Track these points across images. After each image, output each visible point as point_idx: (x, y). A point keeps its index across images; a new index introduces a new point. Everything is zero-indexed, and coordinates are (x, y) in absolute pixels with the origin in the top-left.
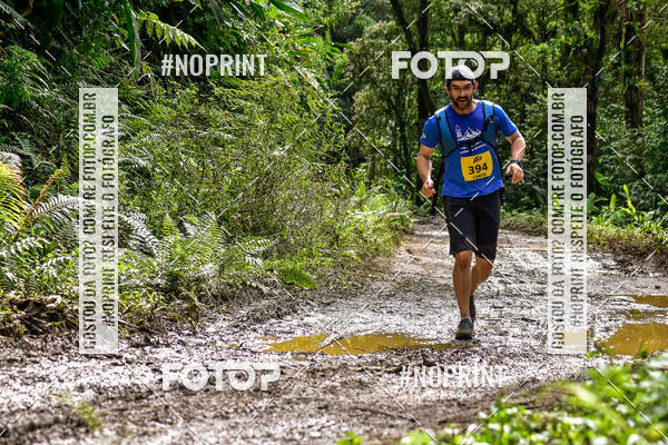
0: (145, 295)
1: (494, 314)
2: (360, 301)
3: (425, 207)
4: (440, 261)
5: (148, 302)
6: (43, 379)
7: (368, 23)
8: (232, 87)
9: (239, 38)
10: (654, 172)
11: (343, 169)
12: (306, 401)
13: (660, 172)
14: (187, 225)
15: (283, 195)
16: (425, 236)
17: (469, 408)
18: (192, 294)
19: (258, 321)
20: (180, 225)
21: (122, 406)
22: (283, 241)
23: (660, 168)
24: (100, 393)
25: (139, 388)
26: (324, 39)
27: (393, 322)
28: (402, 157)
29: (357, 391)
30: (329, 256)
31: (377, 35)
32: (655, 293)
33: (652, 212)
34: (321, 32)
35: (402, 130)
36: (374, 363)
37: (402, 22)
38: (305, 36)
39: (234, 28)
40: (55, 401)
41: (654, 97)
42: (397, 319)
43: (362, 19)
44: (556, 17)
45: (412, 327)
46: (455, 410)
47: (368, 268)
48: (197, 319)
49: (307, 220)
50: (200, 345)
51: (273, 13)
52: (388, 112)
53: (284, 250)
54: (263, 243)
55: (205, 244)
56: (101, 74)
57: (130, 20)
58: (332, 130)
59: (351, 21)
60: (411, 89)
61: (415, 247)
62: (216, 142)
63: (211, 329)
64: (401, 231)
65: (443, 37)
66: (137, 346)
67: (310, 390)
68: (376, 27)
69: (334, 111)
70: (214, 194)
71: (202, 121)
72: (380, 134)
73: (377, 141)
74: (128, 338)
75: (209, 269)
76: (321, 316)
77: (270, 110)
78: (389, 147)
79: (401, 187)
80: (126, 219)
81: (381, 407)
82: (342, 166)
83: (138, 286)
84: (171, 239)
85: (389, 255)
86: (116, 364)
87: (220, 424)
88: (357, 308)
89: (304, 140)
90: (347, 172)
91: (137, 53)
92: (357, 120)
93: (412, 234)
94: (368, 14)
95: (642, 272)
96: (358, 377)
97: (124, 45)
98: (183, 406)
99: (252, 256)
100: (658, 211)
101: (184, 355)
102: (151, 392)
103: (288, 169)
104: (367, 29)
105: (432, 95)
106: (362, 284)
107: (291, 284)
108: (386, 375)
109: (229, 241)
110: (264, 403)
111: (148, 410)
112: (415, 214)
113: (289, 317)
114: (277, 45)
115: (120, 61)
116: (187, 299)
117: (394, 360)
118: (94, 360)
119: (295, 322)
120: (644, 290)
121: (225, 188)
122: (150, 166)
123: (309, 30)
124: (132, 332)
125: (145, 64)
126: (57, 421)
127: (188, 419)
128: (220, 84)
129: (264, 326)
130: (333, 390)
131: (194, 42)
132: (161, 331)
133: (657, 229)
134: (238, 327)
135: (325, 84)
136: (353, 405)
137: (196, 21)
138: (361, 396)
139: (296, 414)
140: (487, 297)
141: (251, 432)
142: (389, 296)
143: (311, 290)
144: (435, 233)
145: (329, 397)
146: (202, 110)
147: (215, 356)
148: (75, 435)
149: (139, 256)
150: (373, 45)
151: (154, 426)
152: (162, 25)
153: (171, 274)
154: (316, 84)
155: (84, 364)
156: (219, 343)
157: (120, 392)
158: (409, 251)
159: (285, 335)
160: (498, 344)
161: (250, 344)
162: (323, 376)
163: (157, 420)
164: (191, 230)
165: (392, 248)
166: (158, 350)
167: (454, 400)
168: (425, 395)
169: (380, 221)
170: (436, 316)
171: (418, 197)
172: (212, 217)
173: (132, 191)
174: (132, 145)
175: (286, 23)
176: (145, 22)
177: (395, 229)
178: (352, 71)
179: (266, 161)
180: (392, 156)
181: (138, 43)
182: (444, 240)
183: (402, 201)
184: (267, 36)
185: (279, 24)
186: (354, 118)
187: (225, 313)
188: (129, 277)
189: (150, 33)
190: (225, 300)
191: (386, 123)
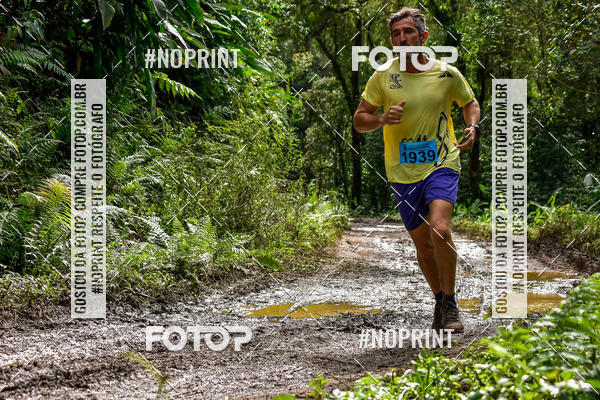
0: (161, 276)
1: (412, 287)
2: (315, 279)
3: (358, 210)
4: (371, 249)
5: (163, 281)
6: (91, 337)
7: (316, 79)
8: (219, 125)
9: (225, 90)
11: (301, 184)
12: (281, 352)
14: (189, 225)
15: (258, 202)
16: (359, 231)
18: (194, 275)
19: (242, 294)
20: (185, 224)
22: (258, 236)
26: (285, 90)
27: (339, 294)
28: (341, 174)
29: (318, 344)
30: (291, 246)
31: (323, 87)
34: (283, 85)
35: (341, 155)
36: (328, 324)
37: (340, 77)
38: (271, 88)
39: (221, 83)
40: (100, 354)
42: (342, 292)
43: (312, 76)
45: (353, 297)
46: (388, 357)
47: (319, 255)
48: (198, 293)
49: (276, 221)
50: (201, 312)
51: (249, 72)
52: (331, 142)
53: (259, 242)
54: (245, 238)
55: (203, 239)
56: (127, 118)
57: (148, 79)
58: (293, 156)
59: (303, 77)
60: (347, 126)
61: (352, 239)
62: (209, 165)
63: (208, 300)
64: (342, 228)
66: (157, 313)
67: (283, 345)
68: (322, 81)
69: (294, 142)
70: (208, 202)
71: (199, 150)
72: (325, 158)
73: (323, 163)
74: (150, 307)
75: (206, 257)
76: (287, 290)
77: (247, 139)
78: (331, 167)
79: (341, 196)
80: (146, 221)
82: (300, 181)
83: (155, 269)
84: (179, 235)
85: (334, 245)
86: (142, 326)
87: (219, 370)
88: (313, 284)
89: (273, 163)
90: (304, 186)
91: (153, 102)
92: (308, 148)
93: (350, 230)
94: (315, 72)
96: (318, 335)
97: (143, 97)
99: (237, 247)
103: (261, 183)
104: (315, 83)
106: (316, 266)
107: (266, 267)
109: (220, 236)
110: (250, 354)
112: (352, 215)
113: (264, 291)
114: (252, 95)
115: (141, 108)
116: (190, 278)
117: (342, 321)
118: (126, 323)
121: (217, 198)
122: (162, 183)
123: (274, 84)
124: (151, 303)
125: (158, 110)
126: (104, 368)
127: (197, 366)
128: (211, 123)
129: (246, 298)
130: (300, 344)
131: (193, 93)
132: (173, 302)
134: (228, 298)
135: (286, 122)
137: (194, 78)
139: (274, 362)
140: (406, 275)
141: (243, 376)
142: (335, 276)
143: (279, 271)
144: (366, 229)
145: (297, 349)
146: (200, 142)
147: (212, 320)
148: (117, 378)
149: (156, 247)
150: (319, 94)
151: (173, 371)
152: (170, 81)
153: (179, 261)
154: (279, 122)
155: (119, 326)
156: (215, 310)
158: (348, 242)
159: (262, 304)
160: (416, 309)
161: (237, 311)
162: (292, 334)
163: (175, 367)
164: (192, 228)
165: (336, 241)
166: (172, 316)
169: (327, 221)
170: (370, 289)
171: (353, 203)
172: (208, 219)
173: (150, 201)
174: (149, 168)
175: (258, 79)
176: (158, 80)
177: (338, 226)
178: (305, 113)
179: (246, 179)
180: (334, 174)
181: (154, 95)
182: (373, 234)
183: (342, 206)
184: (245, 88)
185: (253, 79)
186: (306, 147)
187: (218, 288)
188: (149, 263)
189: (161, 88)
190: (218, 279)
191: (330, 151)
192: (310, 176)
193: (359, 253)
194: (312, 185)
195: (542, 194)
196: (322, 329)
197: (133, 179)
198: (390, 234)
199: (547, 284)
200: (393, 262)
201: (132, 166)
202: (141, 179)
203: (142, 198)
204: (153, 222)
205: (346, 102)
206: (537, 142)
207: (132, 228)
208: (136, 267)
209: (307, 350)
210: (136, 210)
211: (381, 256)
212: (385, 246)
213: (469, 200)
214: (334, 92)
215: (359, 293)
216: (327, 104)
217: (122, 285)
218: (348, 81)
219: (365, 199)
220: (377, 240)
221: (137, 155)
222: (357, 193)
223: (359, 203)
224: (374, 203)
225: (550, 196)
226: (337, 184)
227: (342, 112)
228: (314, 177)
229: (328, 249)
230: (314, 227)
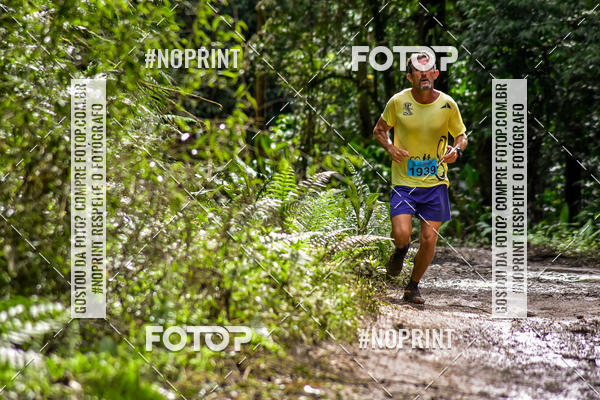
192: (271, 105)
193: (438, 366)
194: (280, 135)
212: (529, 343)
228: (289, 111)
229: (332, 353)
230: (282, 276)
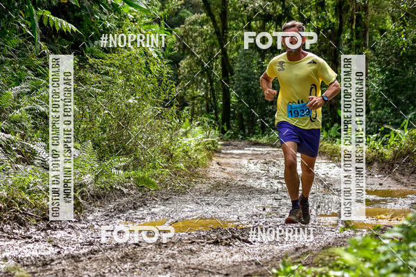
0: (46, 197)
1: (276, 204)
2: (188, 197)
3: (228, 135)
4: (239, 170)
5: (48, 201)
7: (188, 15)
8: (100, 58)
9: (104, 26)
10: (376, 109)
11: (175, 111)
12: (156, 264)
13: (380, 109)
14: (73, 149)
15: (135, 128)
16: (228, 154)
17: (263, 266)
18: (77, 195)
19: (121, 211)
21: (33, 271)
22: (136, 159)
23: (380, 107)
24: (19, 262)
25: (44, 258)
26: (160, 26)
27: (210, 211)
28: (212, 102)
29: (189, 256)
30: (166, 168)
31: (194, 22)
32: (380, 188)
33: (376, 135)
34: (158, 21)
35: (211, 85)
36: (199, 238)
37: (210, 14)
38: (147, 24)
39: (101, 19)
41: (375, 61)
42: (212, 208)
43: (184, 12)
44: (311, 9)
45: (222, 213)
47: (192, 175)
48: (81, 211)
49: (152, 144)
50: (83, 228)
51: (126, 9)
52: (202, 73)
53: (137, 164)
54: (123, 161)
55: (85, 162)
56: (14, 51)
57: (32, 15)
58: (167, 86)
59: (176, 14)
60: (217, 58)
61: (222, 161)
62: (91, 94)
64: (213, 151)
65: (237, 24)
66: (42, 230)
67: (158, 257)
68: (193, 17)
69: (168, 73)
70: (90, 128)
71: (81, 81)
72: (197, 88)
73: (195, 92)
74: (36, 225)
75: (88, 178)
76: (163, 208)
77: (126, 73)
78: (203, 96)
79: (211, 122)
80: (32, 146)
81: (205, 266)
82: (174, 109)
83: (41, 190)
85: (206, 166)
86: (28, 243)
88: (186, 201)
89: (149, 92)
90: (177, 113)
91: (38, 37)
92: (182, 78)
93: (220, 152)
94: (188, 9)
95: (370, 174)
96: (189, 247)
97: (29, 32)
98: (74, 269)
99: (117, 169)
100: (379, 135)
101: (74, 235)
102: (52, 260)
103: (138, 111)
104: (187, 19)
105: (230, 62)
106: (189, 186)
107: (143, 187)
108: (208, 245)
109: (101, 159)
110: (127, 266)
111: (51, 272)
112: (221, 139)
113: (141, 209)
114: (129, 30)
115: (26, 42)
117: (212, 235)
118: (13, 240)
119: (145, 212)
120: (372, 186)
121: (98, 124)
122: (47, 111)
123: (150, 20)
124: (38, 221)
125: (42, 44)
128: (92, 56)
129: (125, 215)
130: (173, 256)
131: (75, 29)
133: (379, 146)
134: (109, 216)
135: (161, 55)
136: (187, 266)
137: (76, 15)
138: (192, 260)
139: (149, 272)
140: (270, 193)
142: (206, 194)
143: (155, 190)
144: (235, 152)
145: (171, 260)
146: (82, 74)
147: (93, 236)
149: (41, 170)
150: (191, 29)
152: (53, 18)
154: (155, 56)
155: (6, 243)
156: (96, 227)
157: (32, 261)
158: (218, 164)
159: (139, 221)
160: (278, 224)
162: (166, 247)
164: (76, 153)
165: (208, 162)
166: (56, 232)
167: (253, 261)
168: (233, 258)
169: (199, 144)
170: (238, 205)
171: (223, 129)
172: (90, 144)
173: (36, 128)
174: (35, 98)
175: (135, 16)
176: (42, 16)
177: (209, 149)
178: (178, 47)
179: (124, 107)
180: (205, 102)
181: (38, 30)
182: (241, 156)
183: (213, 131)
184: (123, 24)
185: (131, 16)
186: (180, 78)
187: (99, 207)
188: (35, 184)
189: (45, 23)
190: (99, 198)
191: (201, 81)
192: (183, 104)
193: (228, 173)
194: (185, 112)
195: (396, 118)
196: (192, 242)
197: (19, 107)
198: (256, 156)
199: (401, 200)
200: (259, 181)
201: (19, 96)
202: (27, 107)
203: (28, 125)
204: (38, 147)
205: (215, 37)
206: (390, 71)
207: (19, 152)
208: (22, 188)
209: (179, 261)
210: (23, 137)
211: (247, 175)
212: (252, 167)
213: (328, 125)
214: (205, 27)
215: (228, 209)
216: (199, 39)
217: (10, 206)
218: (217, 18)
219: (234, 124)
220: (244, 162)
221: (23, 85)
222: (226, 119)
223: (229, 127)
224: (242, 128)
225: (403, 120)
226: (209, 111)
227: (213, 45)
228: (187, 105)
229: (200, 170)
230: (187, 150)
